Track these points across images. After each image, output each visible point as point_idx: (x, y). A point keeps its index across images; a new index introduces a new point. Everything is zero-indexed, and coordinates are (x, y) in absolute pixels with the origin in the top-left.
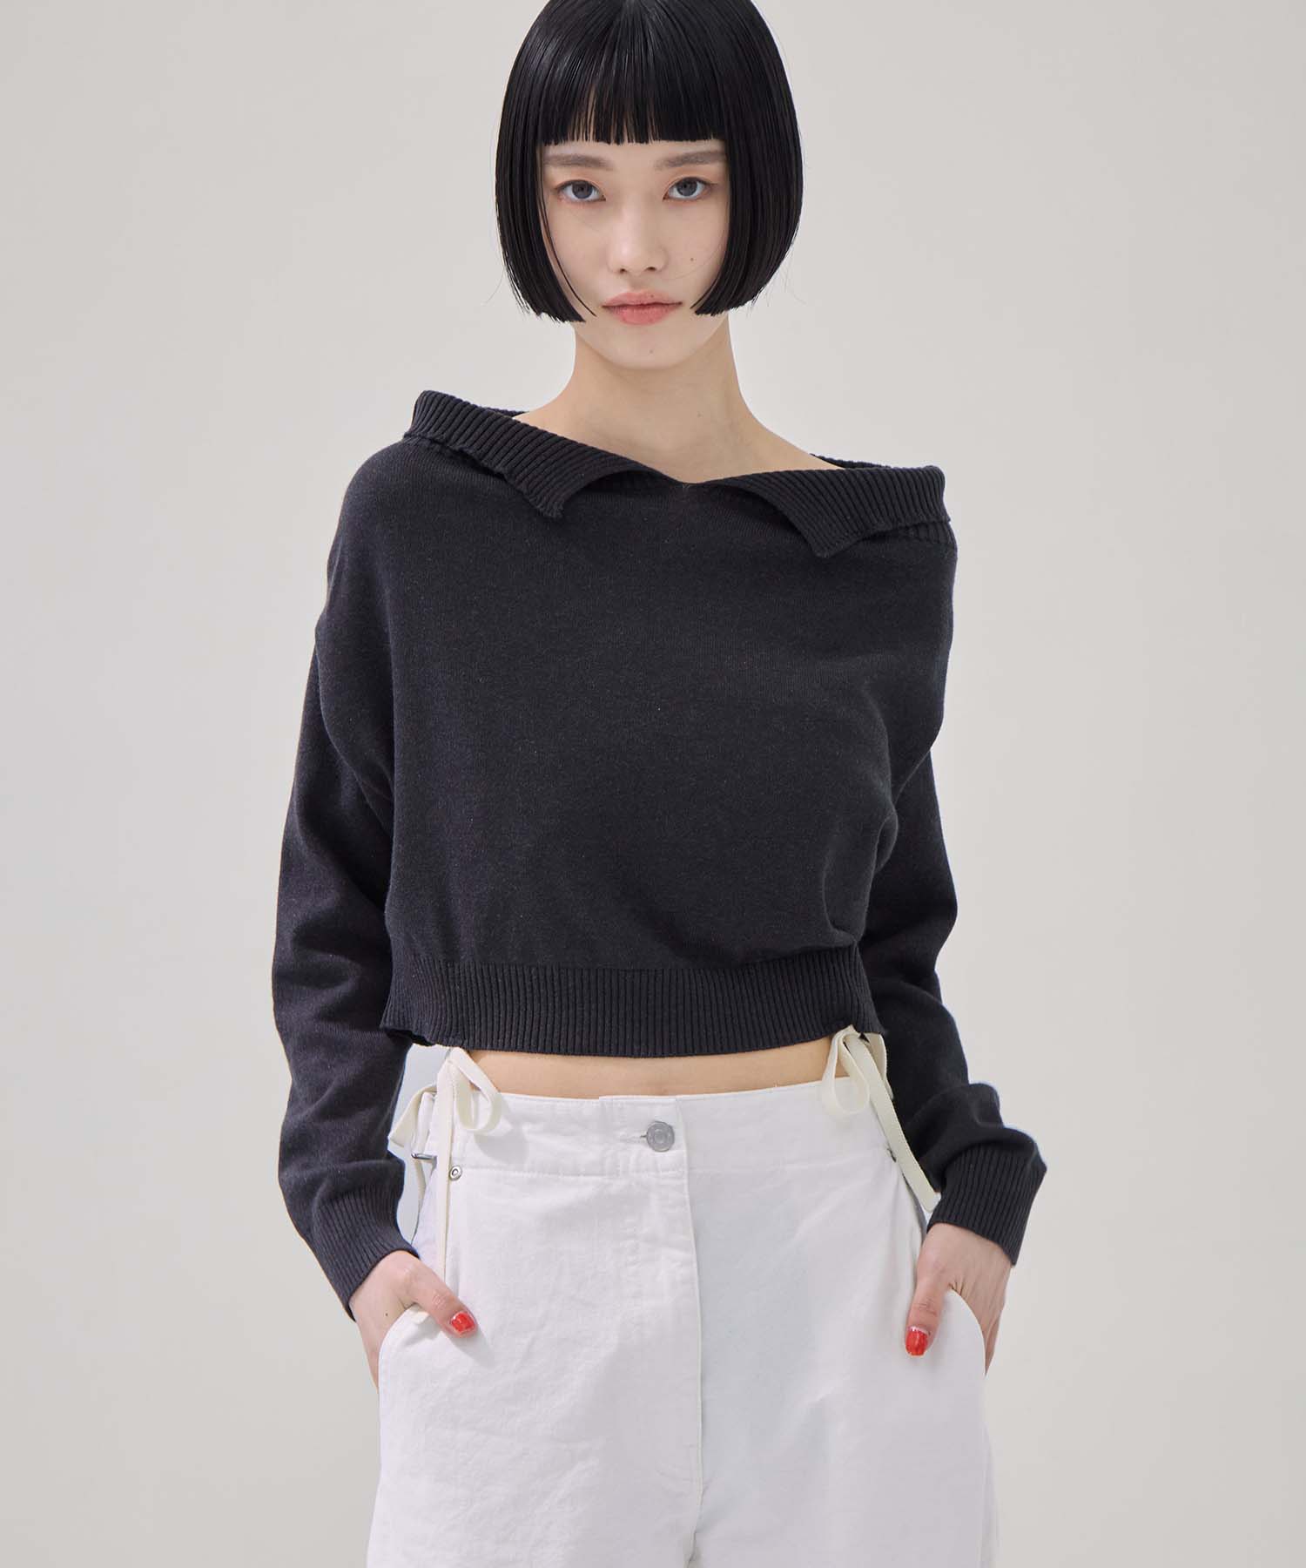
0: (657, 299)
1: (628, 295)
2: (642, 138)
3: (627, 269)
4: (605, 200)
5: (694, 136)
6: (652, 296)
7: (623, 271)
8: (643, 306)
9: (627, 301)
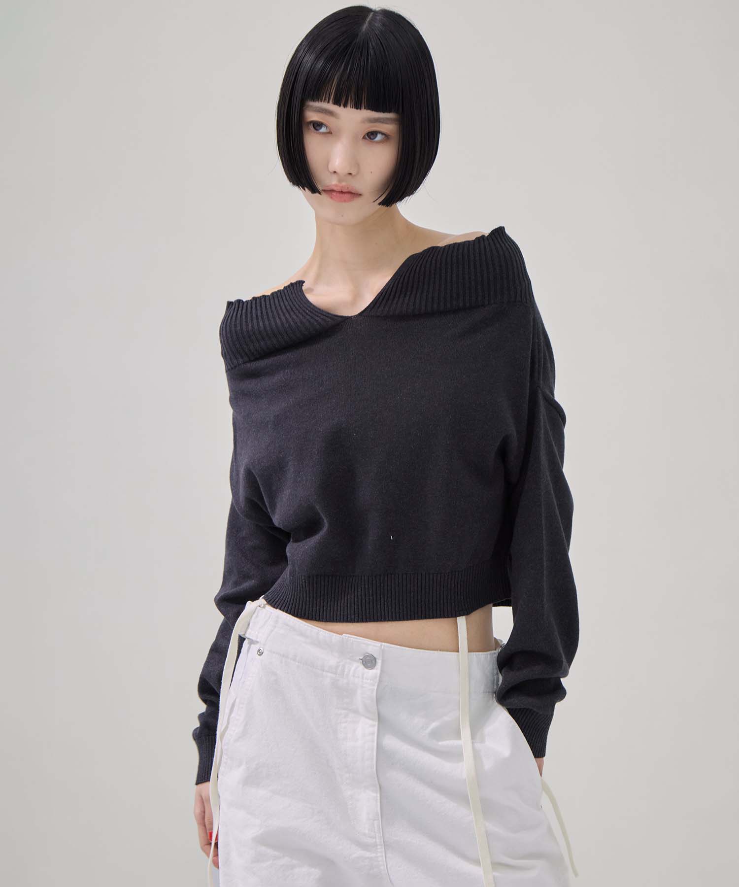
0: (350, 190)
1: (336, 185)
2: (357, 106)
3: (337, 171)
4: (332, 133)
5: (384, 111)
6: (348, 188)
7: (335, 172)
8: (342, 192)
9: (335, 189)
